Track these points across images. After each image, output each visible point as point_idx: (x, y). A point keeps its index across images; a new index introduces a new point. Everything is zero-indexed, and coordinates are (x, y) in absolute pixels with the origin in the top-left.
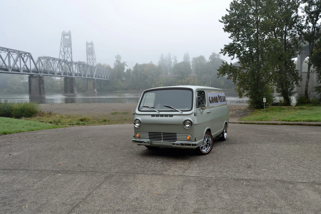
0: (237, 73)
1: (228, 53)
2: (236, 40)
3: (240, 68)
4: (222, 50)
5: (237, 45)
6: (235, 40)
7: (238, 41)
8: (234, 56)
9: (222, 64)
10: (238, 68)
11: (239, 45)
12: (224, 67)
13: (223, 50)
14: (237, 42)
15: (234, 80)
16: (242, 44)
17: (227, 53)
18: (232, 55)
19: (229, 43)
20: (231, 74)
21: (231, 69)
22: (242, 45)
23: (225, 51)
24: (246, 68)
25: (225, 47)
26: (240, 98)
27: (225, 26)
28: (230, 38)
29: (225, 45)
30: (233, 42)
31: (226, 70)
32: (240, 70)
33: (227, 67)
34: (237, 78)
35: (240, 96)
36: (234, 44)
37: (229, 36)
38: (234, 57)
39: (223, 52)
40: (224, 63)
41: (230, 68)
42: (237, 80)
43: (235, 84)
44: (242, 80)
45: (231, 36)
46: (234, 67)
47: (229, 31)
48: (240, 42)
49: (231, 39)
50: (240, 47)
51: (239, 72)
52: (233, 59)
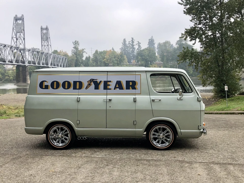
0: (199, 59)
1: (190, 38)
2: (198, 23)
3: (202, 54)
4: (182, 34)
5: (198, 29)
6: (196, 24)
7: (200, 24)
8: (196, 40)
9: (183, 49)
10: (200, 54)
11: (201, 28)
12: (185, 53)
13: (184, 34)
14: (198, 26)
15: (196, 67)
16: (204, 27)
17: (188, 37)
18: (194, 40)
19: (190, 27)
20: (193, 60)
21: (192, 55)
22: (204, 29)
23: (185, 35)
24: (209, 53)
25: (186, 30)
26: (203, 86)
27: (185, 8)
28: (191, 21)
29: (186, 29)
30: (194, 25)
31: (187, 56)
32: (202, 56)
33: (188, 53)
34: (199, 65)
35: (203, 84)
36: (196, 27)
37: (191, 20)
38: (195, 42)
39: (184, 36)
40: (185, 49)
41: (192, 53)
42: (199, 67)
43: (197, 71)
44: (205, 67)
45: (193, 19)
46: (196, 52)
47: (190, 14)
48: (202, 25)
49: (193, 22)
50: (202, 30)
51: (201, 58)
52: (195, 44)
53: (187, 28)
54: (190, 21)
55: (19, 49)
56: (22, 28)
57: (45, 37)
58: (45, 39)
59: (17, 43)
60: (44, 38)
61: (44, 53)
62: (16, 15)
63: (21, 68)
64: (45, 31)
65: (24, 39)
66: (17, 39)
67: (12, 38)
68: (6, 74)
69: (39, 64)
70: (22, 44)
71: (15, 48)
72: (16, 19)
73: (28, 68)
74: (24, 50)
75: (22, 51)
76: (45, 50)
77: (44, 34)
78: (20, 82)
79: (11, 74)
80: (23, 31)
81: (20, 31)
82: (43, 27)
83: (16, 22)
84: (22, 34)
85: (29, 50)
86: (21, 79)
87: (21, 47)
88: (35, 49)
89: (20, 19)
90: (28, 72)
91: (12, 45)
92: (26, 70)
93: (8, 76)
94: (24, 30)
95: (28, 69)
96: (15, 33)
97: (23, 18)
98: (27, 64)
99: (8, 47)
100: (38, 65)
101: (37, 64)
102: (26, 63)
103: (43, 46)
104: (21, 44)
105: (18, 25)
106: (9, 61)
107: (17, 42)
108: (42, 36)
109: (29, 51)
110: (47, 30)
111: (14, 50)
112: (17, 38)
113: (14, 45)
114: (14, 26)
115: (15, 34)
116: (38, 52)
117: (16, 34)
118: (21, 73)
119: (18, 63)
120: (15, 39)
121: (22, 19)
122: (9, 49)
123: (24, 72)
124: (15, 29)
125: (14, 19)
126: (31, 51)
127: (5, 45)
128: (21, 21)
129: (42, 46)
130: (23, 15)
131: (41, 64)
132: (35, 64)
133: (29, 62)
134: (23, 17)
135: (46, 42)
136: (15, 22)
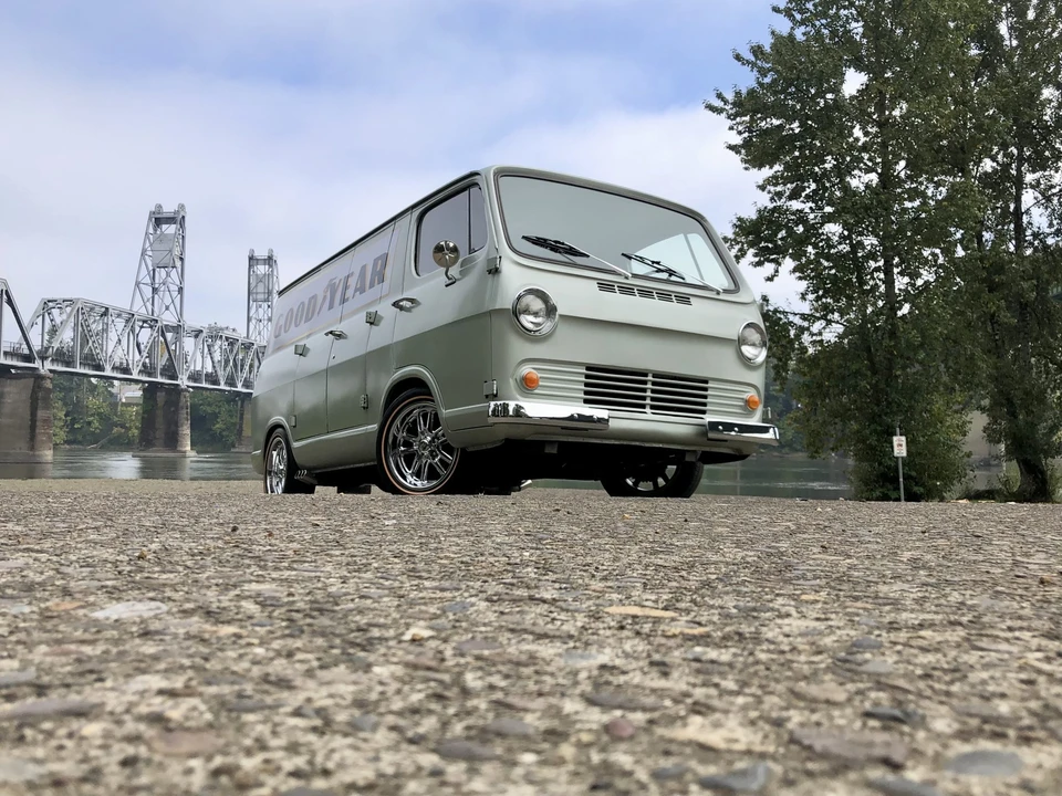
1: (756, 255)
5: (789, 216)
8: (779, 264)
11: (801, 217)
13: (732, 240)
14: (789, 203)
15: (778, 373)
17: (750, 251)
18: (771, 262)
19: (755, 210)
22: (812, 217)
23: (738, 243)
24: (834, 318)
25: (738, 224)
27: (741, 134)
28: (762, 188)
29: (739, 219)
30: (772, 199)
36: (777, 209)
37: (761, 183)
38: (777, 271)
39: (733, 247)
45: (769, 182)
46: (776, 311)
51: (798, 337)
52: (775, 278)
53: (745, 216)
54: (759, 186)
55: (159, 324)
56: (177, 252)
57: (261, 288)
58: (261, 297)
59: (153, 304)
60: (257, 293)
61: (255, 347)
62: (160, 206)
63: (161, 396)
64: (261, 269)
65: (181, 290)
66: (155, 290)
67: (138, 284)
68: (116, 419)
69: (231, 381)
70: (172, 307)
71: (144, 322)
72: (159, 220)
73: (188, 394)
74: (177, 329)
75: (169, 336)
76: (259, 334)
77: (260, 280)
78: (154, 445)
79: (133, 418)
80: (178, 263)
81: (166, 261)
82: (256, 254)
83: (155, 230)
84: (174, 274)
85: (198, 333)
86: (160, 434)
87: (169, 318)
88: (222, 329)
89: (170, 220)
90: (185, 411)
91: (135, 309)
92: (181, 404)
93: (123, 426)
94: (181, 259)
95: (186, 400)
96: (151, 268)
97: (183, 217)
98: (183, 381)
99: (119, 316)
100: (228, 388)
101: (222, 383)
102: (180, 376)
103: (254, 321)
104: (167, 308)
105: (161, 238)
106: (114, 368)
107: (153, 298)
108: (252, 286)
109: (196, 336)
110: (270, 266)
111: (142, 327)
112: (157, 286)
113: (143, 311)
114: (148, 244)
115: (149, 274)
116: (232, 342)
117: (154, 270)
118: (159, 413)
119: (150, 375)
120: (148, 291)
121: (177, 219)
122: (120, 323)
123: (172, 409)
124: (150, 253)
125: (150, 219)
126: (204, 334)
127: (107, 309)
128: (173, 226)
129: (249, 320)
130: (182, 207)
131: (240, 385)
132: (216, 382)
133: (195, 377)
134: (182, 213)
135: (265, 305)
136: (151, 231)
